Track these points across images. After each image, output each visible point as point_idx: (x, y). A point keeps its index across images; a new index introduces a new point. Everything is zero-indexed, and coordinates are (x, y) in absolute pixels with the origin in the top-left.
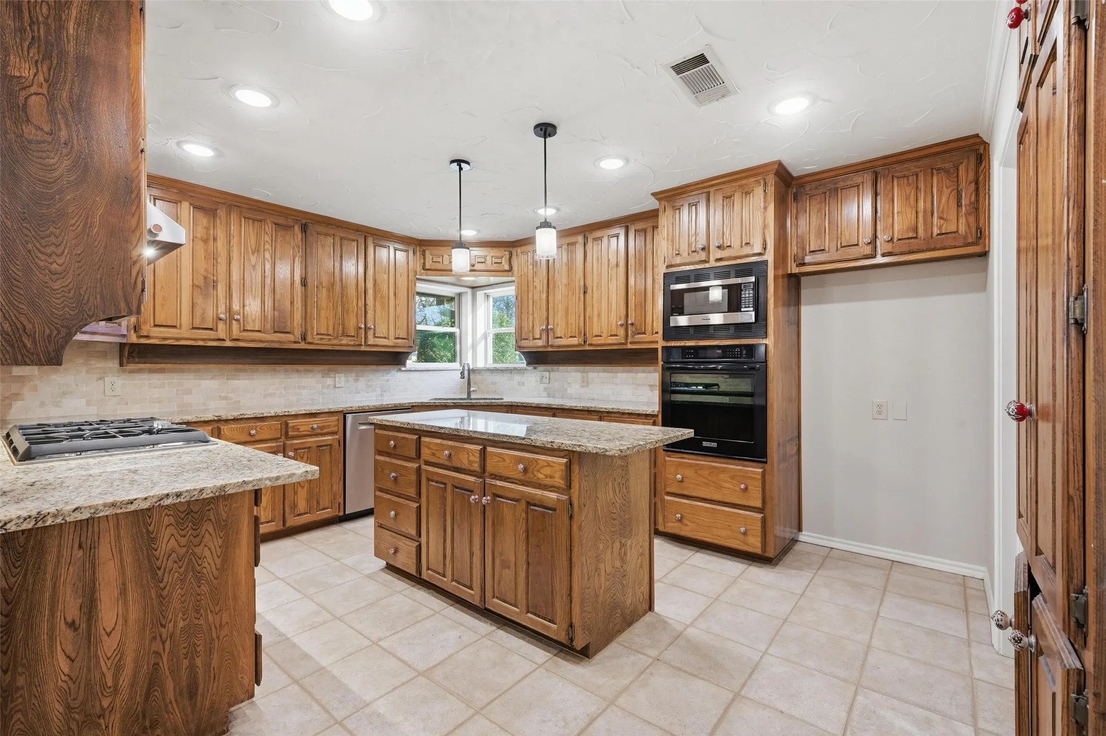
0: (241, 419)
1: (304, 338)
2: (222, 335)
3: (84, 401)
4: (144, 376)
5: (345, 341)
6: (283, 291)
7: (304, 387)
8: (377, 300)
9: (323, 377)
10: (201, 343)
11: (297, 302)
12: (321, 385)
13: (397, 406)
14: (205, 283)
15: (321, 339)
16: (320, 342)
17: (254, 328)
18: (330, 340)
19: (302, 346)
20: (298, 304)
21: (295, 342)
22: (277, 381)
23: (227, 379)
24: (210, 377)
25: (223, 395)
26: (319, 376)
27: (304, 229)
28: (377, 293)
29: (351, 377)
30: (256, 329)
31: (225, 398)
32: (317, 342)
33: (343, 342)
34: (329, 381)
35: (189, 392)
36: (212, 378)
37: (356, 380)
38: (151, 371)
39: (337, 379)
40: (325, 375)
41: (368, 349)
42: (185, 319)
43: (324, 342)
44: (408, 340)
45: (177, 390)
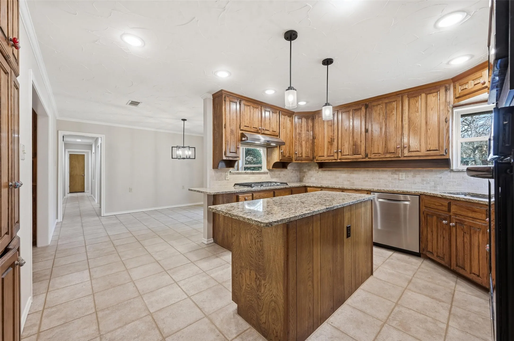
0: (328, 188)
1: (367, 156)
2: (336, 158)
3: (315, 178)
4: (327, 172)
5: (388, 156)
6: (357, 137)
7: (381, 178)
8: (411, 130)
9: (392, 174)
10: (331, 161)
11: (363, 140)
12: (391, 178)
13: (404, 192)
14: (331, 140)
15: (375, 156)
16: (374, 157)
17: (346, 154)
18: (379, 156)
19: (367, 159)
20: (364, 141)
21: (363, 158)
22: (369, 175)
23: (350, 174)
24: (344, 173)
25: (349, 179)
26: (389, 173)
27: (367, 106)
28: (410, 127)
29: (411, 175)
30: (347, 154)
31: (349, 181)
32: (372, 157)
33: (387, 156)
34: (396, 176)
35: (338, 178)
36: (345, 173)
37: (414, 176)
38: (329, 170)
39: (400, 175)
40: (394, 173)
41: (405, 159)
42: (325, 154)
43: (376, 157)
44: (439, 151)
45: (335, 177)
